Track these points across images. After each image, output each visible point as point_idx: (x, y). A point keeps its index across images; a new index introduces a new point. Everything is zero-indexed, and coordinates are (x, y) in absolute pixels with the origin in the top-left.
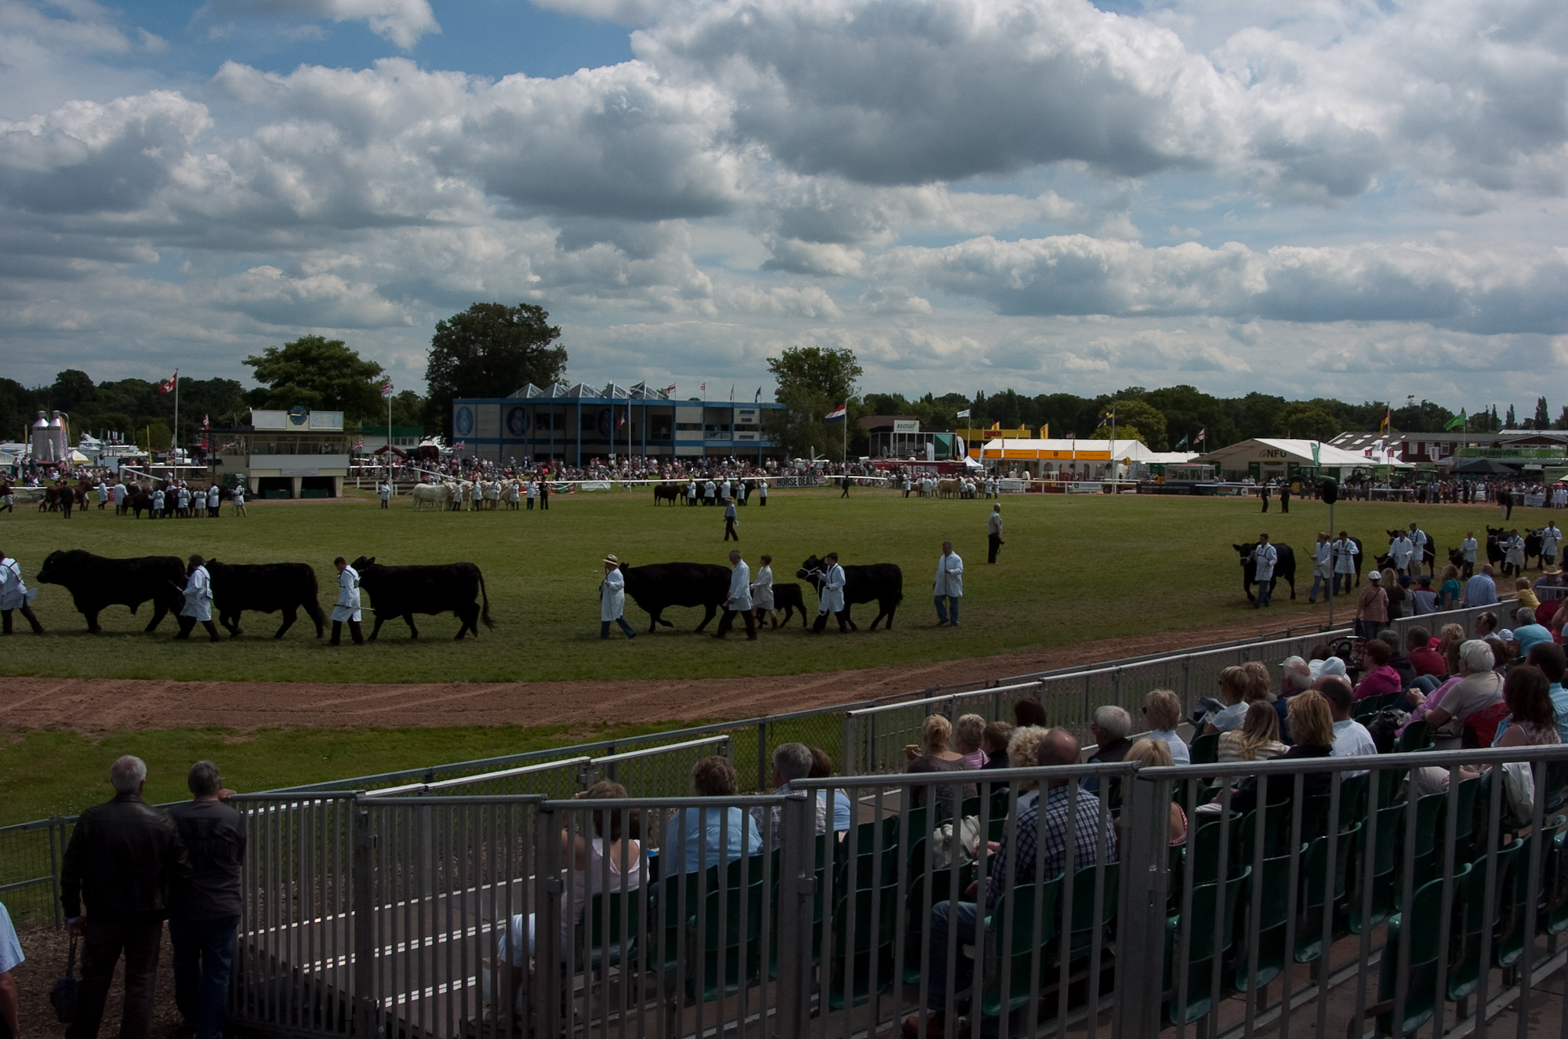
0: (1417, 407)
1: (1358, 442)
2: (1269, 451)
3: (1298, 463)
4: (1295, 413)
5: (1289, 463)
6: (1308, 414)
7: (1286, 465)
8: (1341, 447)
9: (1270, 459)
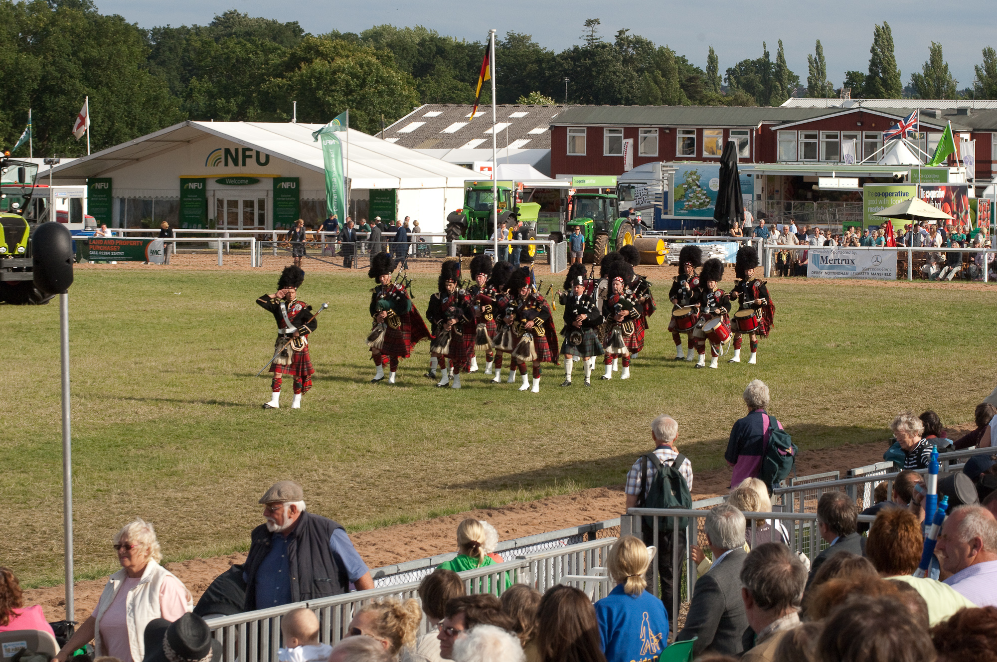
0: (604, 47)
1: (454, 128)
2: (227, 151)
3: (296, 180)
4: (309, 61)
5: (277, 180)
6: (339, 61)
7: (268, 185)
8: (409, 141)
9: (232, 170)
